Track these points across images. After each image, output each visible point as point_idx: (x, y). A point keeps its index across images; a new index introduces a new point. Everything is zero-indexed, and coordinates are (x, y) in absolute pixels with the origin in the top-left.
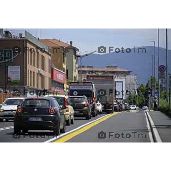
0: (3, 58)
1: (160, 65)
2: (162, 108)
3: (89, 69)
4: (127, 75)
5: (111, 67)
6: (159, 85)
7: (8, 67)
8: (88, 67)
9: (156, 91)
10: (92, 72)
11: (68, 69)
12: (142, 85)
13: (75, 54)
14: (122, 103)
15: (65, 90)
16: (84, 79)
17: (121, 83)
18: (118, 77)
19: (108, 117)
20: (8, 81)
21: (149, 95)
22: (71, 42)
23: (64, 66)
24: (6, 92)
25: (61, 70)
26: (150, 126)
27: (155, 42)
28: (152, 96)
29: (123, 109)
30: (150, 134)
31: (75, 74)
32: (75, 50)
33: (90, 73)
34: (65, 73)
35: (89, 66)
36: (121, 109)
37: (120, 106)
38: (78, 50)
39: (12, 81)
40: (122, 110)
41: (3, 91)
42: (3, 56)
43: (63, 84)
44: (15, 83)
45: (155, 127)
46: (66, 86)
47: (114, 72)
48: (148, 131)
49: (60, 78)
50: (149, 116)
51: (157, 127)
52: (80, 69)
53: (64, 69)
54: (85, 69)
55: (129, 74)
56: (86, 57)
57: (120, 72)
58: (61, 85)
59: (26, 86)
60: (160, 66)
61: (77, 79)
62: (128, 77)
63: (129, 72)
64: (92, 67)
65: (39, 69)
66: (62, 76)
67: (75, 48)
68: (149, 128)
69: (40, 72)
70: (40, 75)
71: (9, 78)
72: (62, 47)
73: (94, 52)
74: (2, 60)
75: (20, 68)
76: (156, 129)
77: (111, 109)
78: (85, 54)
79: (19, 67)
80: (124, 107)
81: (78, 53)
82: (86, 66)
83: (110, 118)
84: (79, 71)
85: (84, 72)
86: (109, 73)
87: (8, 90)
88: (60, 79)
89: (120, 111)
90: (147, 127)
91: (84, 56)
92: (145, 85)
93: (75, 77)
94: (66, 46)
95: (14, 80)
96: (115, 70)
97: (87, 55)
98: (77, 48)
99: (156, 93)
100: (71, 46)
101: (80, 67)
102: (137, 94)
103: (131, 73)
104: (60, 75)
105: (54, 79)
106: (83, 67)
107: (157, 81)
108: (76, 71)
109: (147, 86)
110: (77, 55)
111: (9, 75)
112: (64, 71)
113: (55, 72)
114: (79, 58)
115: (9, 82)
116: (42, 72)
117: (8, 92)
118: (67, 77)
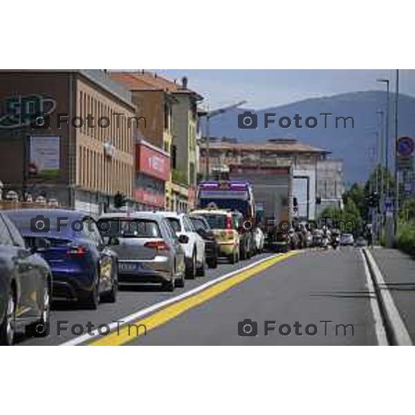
0: (18, 116)
1: (399, 138)
2: (403, 240)
3: (226, 146)
4: (320, 160)
5: (281, 141)
6: (396, 186)
7: (31, 138)
8: (224, 140)
9: (389, 201)
10: (235, 153)
11: (175, 144)
12: (355, 186)
13: (194, 107)
14: (305, 229)
15: (168, 195)
16: (215, 169)
17: (306, 180)
18: (298, 167)
19: (272, 262)
20: (30, 173)
21: (373, 211)
22: (185, 80)
23: (167, 137)
24: (25, 200)
25: (160, 147)
26: (375, 285)
27: (388, 81)
28: (379, 212)
29: (308, 243)
30: (374, 303)
31: (194, 156)
32: (194, 98)
33: (230, 154)
34: (169, 155)
35: (227, 137)
36: (302, 244)
37: (300, 236)
38: (202, 99)
39: (39, 172)
40: (305, 246)
41: (16, 196)
43: (163, 182)
44: (46, 177)
45: (386, 287)
46: (169, 185)
47: (287, 154)
48: (369, 297)
49: (156, 166)
50: (370, 257)
51: (391, 288)
52: (204, 146)
53: (166, 144)
54: (218, 145)
55: (324, 158)
56: (220, 115)
57: (301, 153)
58: (157, 184)
59: (73, 186)
60: (400, 140)
61: (198, 170)
62: (320, 165)
63: (324, 154)
64: (235, 141)
65: (107, 145)
66: (162, 161)
67: (194, 94)
68: (371, 289)
69: (110, 152)
70: (108, 158)
71: (33, 166)
72: (162, 90)
73: (240, 104)
74: (17, 123)
75: (60, 141)
76: (388, 291)
77: (284, 243)
78: (217, 108)
79: (58, 138)
80: (310, 238)
81: (201, 107)
82: (221, 137)
83: (277, 264)
84: (202, 150)
85: (215, 152)
86: (276, 155)
87: (30, 195)
88: (156, 168)
89: (300, 247)
90: (367, 289)
91: (214, 113)
92: (362, 185)
93: (192, 165)
94: (173, 90)
95: (43, 171)
96: (289, 148)
97: (222, 111)
98: (198, 93)
99: (387, 205)
100: (186, 89)
101: (204, 139)
102: (342, 206)
103: (328, 157)
104: (156, 158)
105: (142, 169)
106: (213, 139)
107: (393, 174)
108: (194, 150)
109: (367, 187)
110: (198, 111)
111: (34, 157)
112: (166, 150)
113: (143, 151)
114: (203, 118)
115: (32, 176)
116: (113, 151)
117: (30, 199)
118: (174, 165)
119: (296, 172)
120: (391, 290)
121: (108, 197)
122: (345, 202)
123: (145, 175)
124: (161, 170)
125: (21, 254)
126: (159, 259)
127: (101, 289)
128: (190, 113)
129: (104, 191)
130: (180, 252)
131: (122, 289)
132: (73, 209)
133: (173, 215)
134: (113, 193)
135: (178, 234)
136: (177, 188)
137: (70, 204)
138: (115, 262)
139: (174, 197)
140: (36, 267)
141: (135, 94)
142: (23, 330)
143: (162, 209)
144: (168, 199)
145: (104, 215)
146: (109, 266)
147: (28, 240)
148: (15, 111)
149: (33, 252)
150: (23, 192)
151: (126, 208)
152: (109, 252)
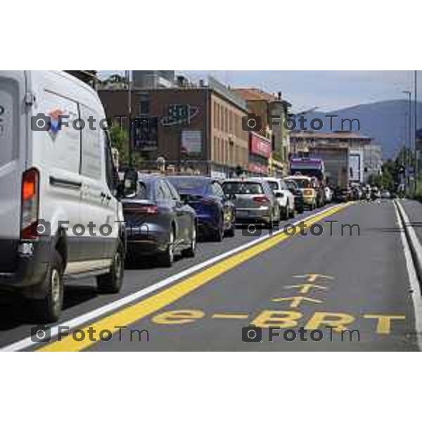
0: (174, 117)
1: (418, 129)
3: (306, 135)
4: (366, 144)
5: (342, 132)
6: (416, 161)
7: (183, 131)
9: (412, 169)
10: (312, 140)
11: (274, 135)
12: (389, 161)
13: (286, 111)
15: (270, 167)
16: (299, 150)
17: (357, 158)
20: (182, 153)
21: (401, 176)
22: (280, 94)
23: (269, 131)
24: (179, 171)
25: (265, 136)
26: (403, 223)
28: (405, 177)
29: (359, 197)
30: (403, 235)
31: (286, 142)
32: (286, 105)
33: (309, 140)
34: (270, 141)
37: (354, 193)
38: (290, 105)
39: (188, 153)
40: (358, 199)
42: (175, 114)
43: (266, 159)
44: (193, 156)
45: (410, 224)
46: (270, 161)
47: (345, 140)
48: (400, 231)
49: (262, 149)
50: (400, 206)
52: (292, 135)
53: (268, 135)
54: (301, 135)
55: (370, 142)
57: (355, 139)
58: (263, 160)
59: (209, 161)
61: (289, 150)
62: (367, 147)
63: (369, 140)
65: (231, 135)
66: (267, 146)
67: (286, 102)
68: (401, 226)
69: (232, 140)
70: (232, 143)
71: (184, 149)
72: (265, 101)
73: (316, 108)
74: (173, 121)
75: (201, 133)
79: (200, 131)
81: (290, 110)
84: (291, 139)
85: (300, 139)
86: (338, 141)
87: (182, 167)
89: (354, 199)
90: (398, 226)
91: (299, 115)
92: (394, 160)
93: (285, 148)
94: (272, 100)
95: (191, 153)
97: (303, 113)
98: (288, 102)
99: (411, 172)
100: (280, 99)
102: (381, 173)
103: (372, 142)
104: (262, 144)
105: (254, 150)
106: (298, 131)
107: (413, 152)
108: (286, 138)
109: (397, 162)
110: (288, 113)
111: (185, 143)
112: (268, 138)
113: (254, 139)
116: (234, 139)
117: (182, 170)
118: (273, 148)
119: (352, 152)
120: (413, 226)
121: (232, 169)
122: (383, 171)
123: (256, 155)
124: (265, 150)
125: (178, 205)
126: (263, 208)
127: (224, 228)
128: (283, 114)
129: (229, 165)
130: (276, 203)
131: (238, 227)
132: (210, 176)
133: (273, 179)
134: (234, 165)
135: (275, 191)
136: (275, 162)
137: (208, 173)
138: (234, 210)
139: (274, 168)
140: (187, 212)
141: (249, 103)
142: (179, 253)
143: (266, 176)
144: (269, 169)
145: (229, 180)
146: (230, 214)
147: (183, 197)
148: (172, 114)
149: (185, 204)
150: (178, 166)
151: (244, 175)
152: (229, 203)
